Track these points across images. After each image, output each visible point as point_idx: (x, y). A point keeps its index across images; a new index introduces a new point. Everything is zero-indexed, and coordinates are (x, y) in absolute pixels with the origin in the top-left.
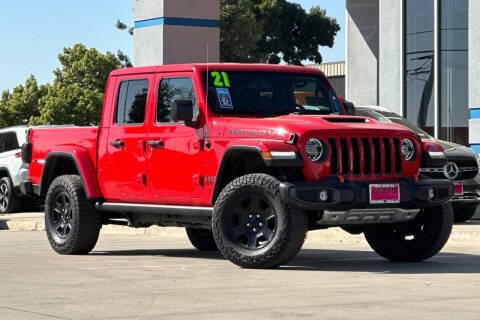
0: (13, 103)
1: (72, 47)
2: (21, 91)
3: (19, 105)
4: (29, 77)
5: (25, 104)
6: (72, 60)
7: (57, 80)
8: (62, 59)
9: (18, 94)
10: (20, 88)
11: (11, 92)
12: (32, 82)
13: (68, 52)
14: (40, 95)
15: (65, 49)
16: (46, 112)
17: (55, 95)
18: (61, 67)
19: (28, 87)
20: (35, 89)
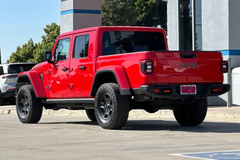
0: (22, 52)
1: (50, 25)
2: (26, 46)
3: (25, 53)
4: (29, 40)
5: (27, 53)
6: (50, 31)
7: (43, 41)
8: (45, 30)
9: (25, 48)
10: (25, 45)
11: (21, 47)
12: (31, 42)
13: (48, 27)
14: (34, 48)
15: (47, 25)
16: (37, 57)
17: (41, 48)
18: (45, 34)
19: (29, 44)
20: (32, 45)
